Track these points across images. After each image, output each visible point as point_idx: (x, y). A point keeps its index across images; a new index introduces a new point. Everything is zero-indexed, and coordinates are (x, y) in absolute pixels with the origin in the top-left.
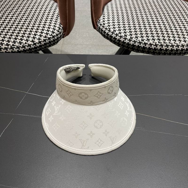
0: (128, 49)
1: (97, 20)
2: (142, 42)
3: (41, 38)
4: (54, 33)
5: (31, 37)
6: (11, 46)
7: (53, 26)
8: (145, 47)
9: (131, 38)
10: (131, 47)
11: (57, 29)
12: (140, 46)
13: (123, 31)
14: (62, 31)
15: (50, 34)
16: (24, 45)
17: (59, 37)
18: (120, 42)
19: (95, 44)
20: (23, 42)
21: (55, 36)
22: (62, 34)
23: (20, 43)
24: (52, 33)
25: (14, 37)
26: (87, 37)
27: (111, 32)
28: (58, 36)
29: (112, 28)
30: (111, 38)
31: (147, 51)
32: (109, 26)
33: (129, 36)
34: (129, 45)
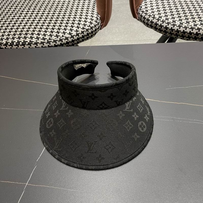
1: (138, 7)
2: (195, 27)
3: (79, 30)
4: (92, 24)
5: (68, 29)
6: (47, 40)
7: (90, 16)
8: (198, 33)
9: (181, 23)
11: (95, 19)
12: (192, 32)
13: (171, 16)
14: (100, 22)
15: (88, 26)
16: (61, 38)
17: (97, 29)
18: (167, 29)
19: (126, 40)
20: (60, 35)
21: (93, 27)
22: (99, 24)
23: (57, 36)
24: (90, 24)
25: (49, 30)
26: (116, 33)
27: (156, 19)
28: (96, 27)
29: (157, 14)
30: (156, 25)
31: (200, 37)
32: (152, 12)
33: (179, 22)
34: (178, 33)
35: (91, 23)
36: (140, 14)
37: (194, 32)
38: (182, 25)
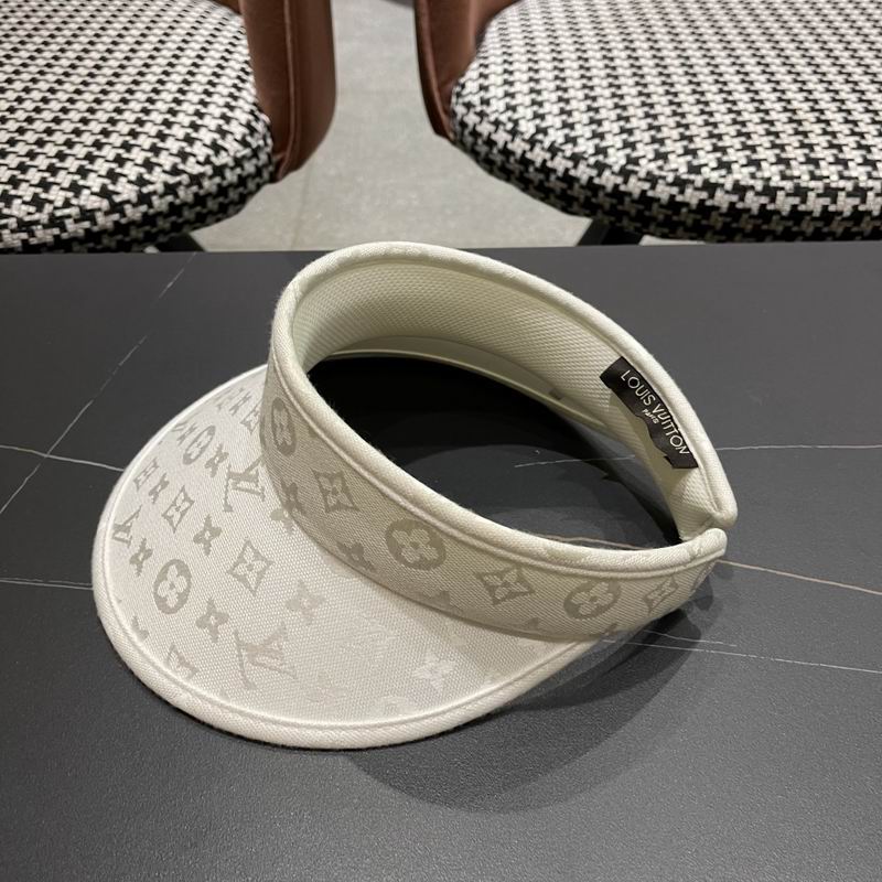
0: (618, 224)
1: (451, 84)
3: (153, 179)
4: (223, 153)
5: (96, 172)
7: (214, 118)
8: (709, 203)
9: (630, 160)
10: (633, 212)
11: (239, 131)
12: (679, 198)
13: (587, 128)
14: (266, 145)
15: (202, 159)
16: (58, 213)
17: (252, 176)
18: (571, 187)
20: (51, 197)
21: (224, 166)
22: (263, 157)
23: (37, 202)
24: (211, 152)
26: (411, 211)
27: (524, 140)
28: (243, 170)
29: (530, 116)
30: (522, 168)
31: (719, 226)
32: (509, 108)
33: (622, 154)
34: (621, 202)
35: (216, 148)
36: (459, 117)
37: (687, 200)
38: (636, 168)
